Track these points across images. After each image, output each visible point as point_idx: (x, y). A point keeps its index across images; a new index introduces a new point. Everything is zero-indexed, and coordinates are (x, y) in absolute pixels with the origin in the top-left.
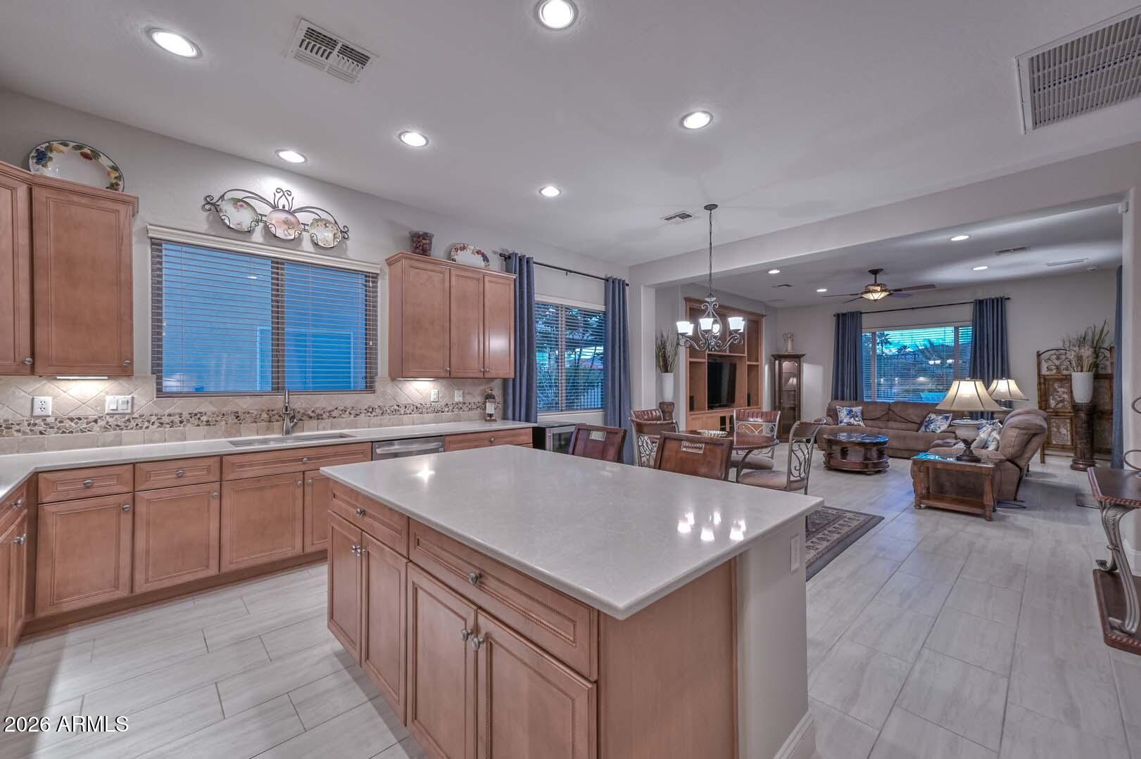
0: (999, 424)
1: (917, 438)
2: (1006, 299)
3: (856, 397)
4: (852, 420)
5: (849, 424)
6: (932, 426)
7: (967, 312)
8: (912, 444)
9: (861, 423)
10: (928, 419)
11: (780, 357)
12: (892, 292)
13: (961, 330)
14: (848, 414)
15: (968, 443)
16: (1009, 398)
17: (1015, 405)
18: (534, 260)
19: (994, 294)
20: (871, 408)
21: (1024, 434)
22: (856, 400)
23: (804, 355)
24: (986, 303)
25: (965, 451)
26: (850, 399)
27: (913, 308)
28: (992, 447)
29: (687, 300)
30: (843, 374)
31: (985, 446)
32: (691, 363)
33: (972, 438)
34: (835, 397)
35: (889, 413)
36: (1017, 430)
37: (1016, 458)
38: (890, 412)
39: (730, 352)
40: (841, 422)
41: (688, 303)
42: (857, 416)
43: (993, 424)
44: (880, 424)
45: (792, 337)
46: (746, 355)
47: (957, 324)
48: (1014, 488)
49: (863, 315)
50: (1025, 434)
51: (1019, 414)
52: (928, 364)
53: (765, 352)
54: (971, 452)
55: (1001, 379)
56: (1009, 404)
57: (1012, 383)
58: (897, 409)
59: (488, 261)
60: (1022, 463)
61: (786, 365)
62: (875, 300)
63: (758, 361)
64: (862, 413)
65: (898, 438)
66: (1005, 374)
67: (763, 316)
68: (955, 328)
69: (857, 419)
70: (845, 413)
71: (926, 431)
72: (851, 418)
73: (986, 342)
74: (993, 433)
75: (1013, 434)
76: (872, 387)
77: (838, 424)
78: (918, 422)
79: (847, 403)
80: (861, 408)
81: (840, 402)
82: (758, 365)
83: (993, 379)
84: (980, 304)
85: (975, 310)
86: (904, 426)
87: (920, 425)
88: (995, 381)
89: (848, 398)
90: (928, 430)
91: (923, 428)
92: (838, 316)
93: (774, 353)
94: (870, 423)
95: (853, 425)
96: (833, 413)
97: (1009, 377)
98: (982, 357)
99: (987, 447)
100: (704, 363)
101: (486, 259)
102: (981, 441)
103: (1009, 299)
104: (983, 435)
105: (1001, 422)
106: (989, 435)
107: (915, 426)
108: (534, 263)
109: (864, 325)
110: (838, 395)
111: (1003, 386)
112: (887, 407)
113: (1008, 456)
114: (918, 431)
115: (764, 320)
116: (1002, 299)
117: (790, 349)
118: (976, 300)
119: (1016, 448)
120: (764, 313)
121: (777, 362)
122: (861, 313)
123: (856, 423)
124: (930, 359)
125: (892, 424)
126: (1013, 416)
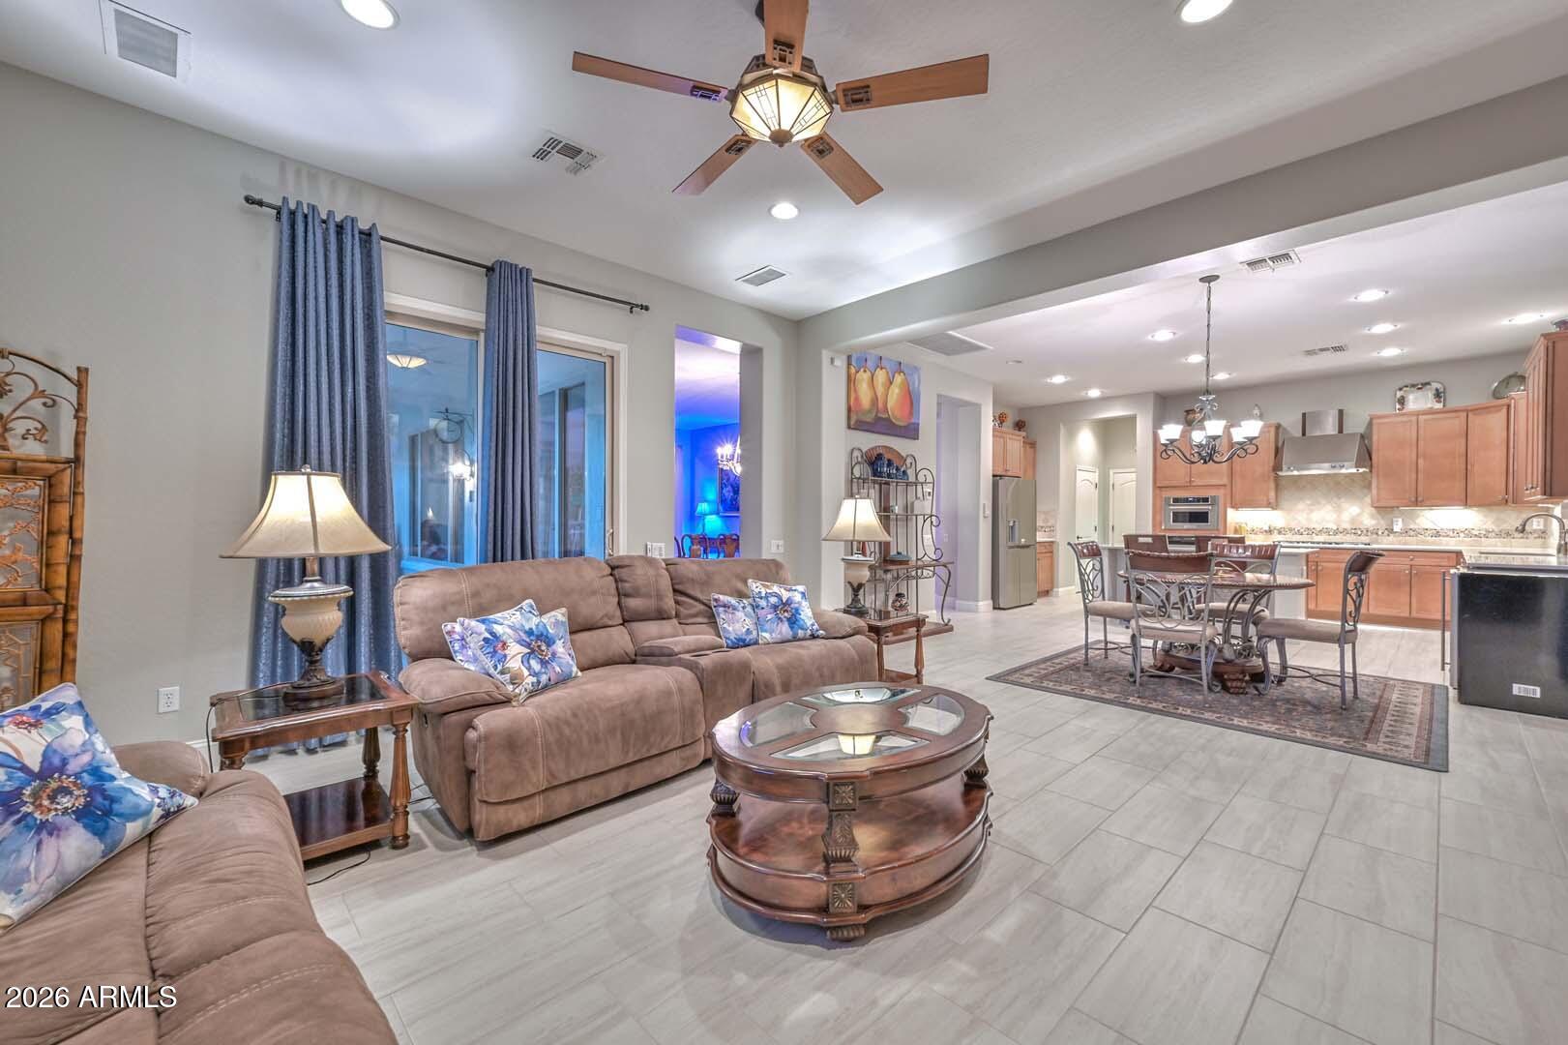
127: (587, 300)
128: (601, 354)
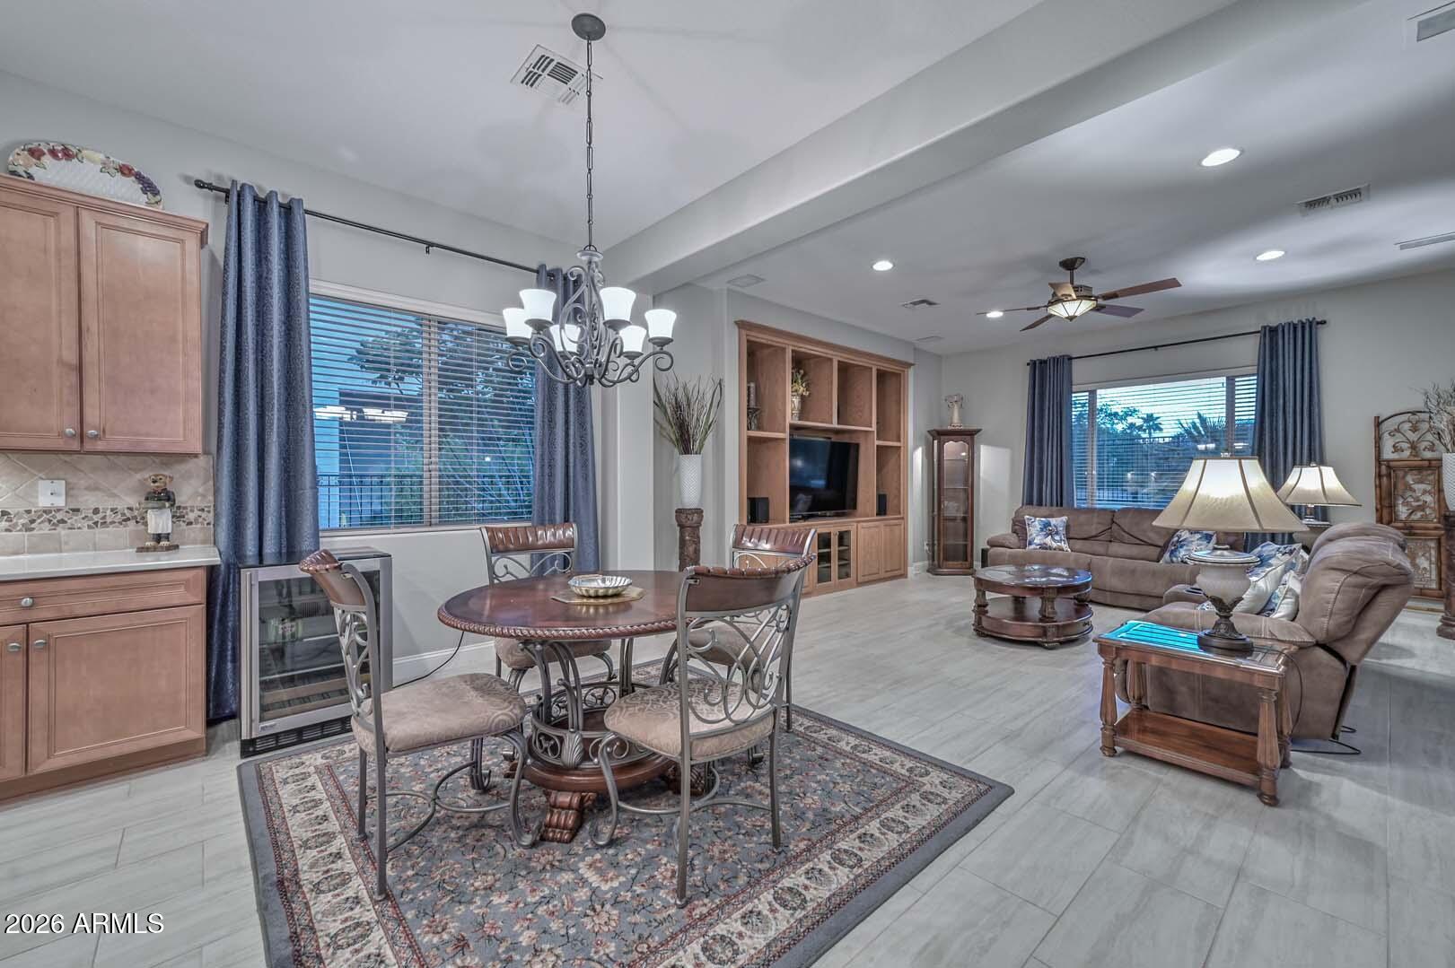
0: (1302, 553)
1: (1154, 574)
2: (1318, 323)
3: (1061, 501)
4: (1048, 540)
5: (1044, 547)
6: (1182, 553)
7: (1248, 350)
8: (1147, 586)
9: (1065, 546)
10: (1176, 539)
11: (941, 435)
12: (1101, 301)
13: (1239, 382)
14: (1042, 530)
15: (1224, 607)
16: (1323, 502)
17: (1332, 515)
18: (306, 206)
19: (1296, 315)
20: (1083, 518)
21: (1356, 586)
22: (1061, 505)
23: (979, 431)
24: (1283, 331)
25: (1217, 624)
26: (1052, 505)
27: (1156, 347)
28: (1283, 610)
29: (742, 325)
30: (1041, 462)
31: (1266, 608)
32: (750, 439)
33: (1234, 595)
34: (1029, 501)
35: (1112, 528)
36: (1341, 577)
37: (1338, 640)
38: (1114, 527)
39: (838, 423)
40: (1030, 544)
41: (744, 332)
42: (1057, 533)
43: (1291, 552)
44: (1097, 547)
45: (961, 401)
46: (874, 428)
47: (1232, 372)
48: (1332, 710)
49: (1074, 362)
50: (1361, 586)
51: (1342, 536)
52: (1197, 449)
53: (913, 424)
54: (1231, 627)
55: (1308, 465)
56: (1322, 513)
57: (1328, 472)
58: (1125, 522)
59: (155, 192)
60: (1351, 653)
61: (950, 446)
62: (1071, 318)
63: (899, 441)
64: (1068, 527)
65: (1121, 572)
66: (1315, 456)
67: (909, 365)
68: (1228, 378)
69: (1057, 538)
70: (1039, 527)
71: (1172, 562)
72: (1047, 535)
73: (1281, 401)
74: (1286, 577)
75: (1332, 582)
76: (1089, 483)
77: (1025, 547)
78: (1161, 544)
79: (1043, 510)
80: (1064, 518)
81: (1034, 509)
82: (900, 447)
83: (1294, 464)
84: (1271, 334)
85: (1262, 345)
86: (1135, 550)
87: (1164, 549)
88: (1296, 470)
89: (1048, 504)
90: (1174, 559)
91: (1167, 556)
92: (1033, 364)
93: (929, 429)
94: (1078, 545)
95: (1050, 548)
96: (1019, 527)
97: (1322, 462)
98: (1274, 429)
99: (1273, 610)
100: (783, 439)
101: (148, 187)
102: (1258, 597)
103: (1323, 322)
104: (1261, 582)
105: (1307, 549)
106: (1279, 581)
107: (1154, 552)
108: (307, 212)
109: (1076, 377)
110: (1033, 498)
111: (1309, 481)
112: (1109, 517)
113: (1321, 637)
114: (1158, 562)
115: (911, 372)
116: (1311, 323)
117: (956, 421)
118: (1265, 327)
119: (1341, 619)
120: (912, 362)
121: (936, 442)
122: (1070, 359)
123: (1055, 545)
124: (1198, 442)
125: (1116, 548)
126: (1330, 540)
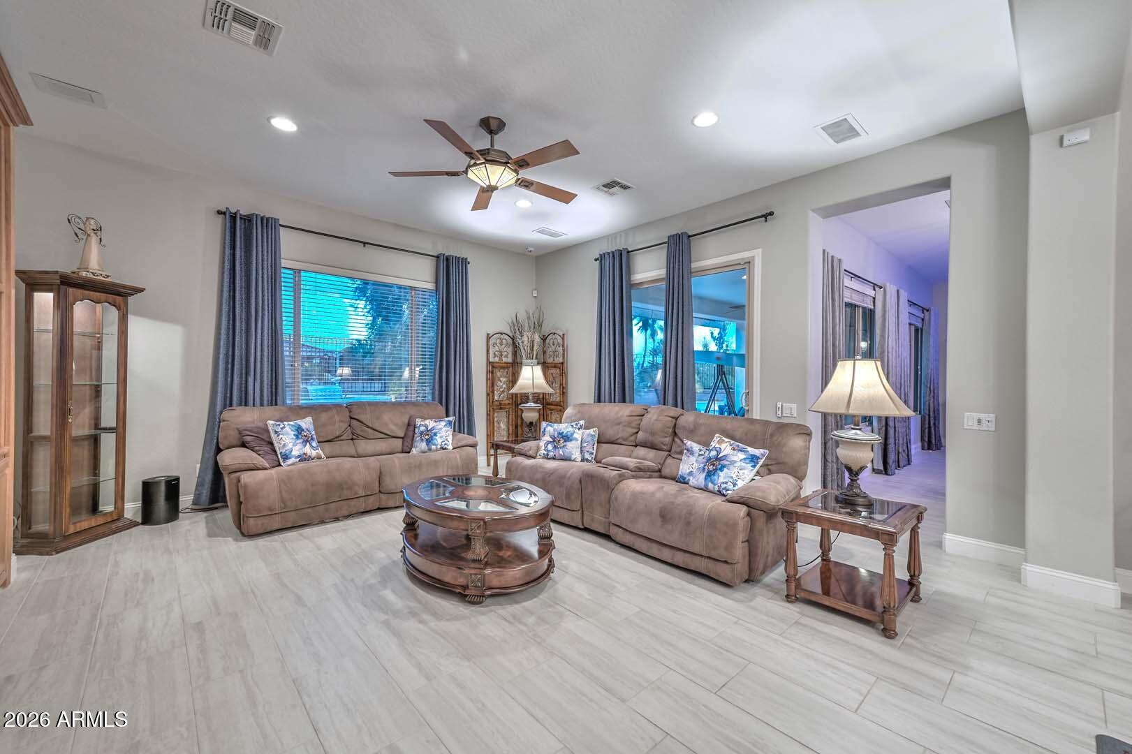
2: (468, 262)
9: (321, 452)
14: (297, 436)
22: (277, 404)
26: (263, 404)
42: (313, 438)
49: (281, 229)
69: (314, 444)
70: (292, 433)
72: (305, 443)
78: (401, 435)
80: (311, 420)
84: (446, 262)
89: (257, 402)
92: (231, 216)
116: (466, 260)
117: (95, 266)
122: (280, 225)
127: (735, 229)
128: (740, 264)
